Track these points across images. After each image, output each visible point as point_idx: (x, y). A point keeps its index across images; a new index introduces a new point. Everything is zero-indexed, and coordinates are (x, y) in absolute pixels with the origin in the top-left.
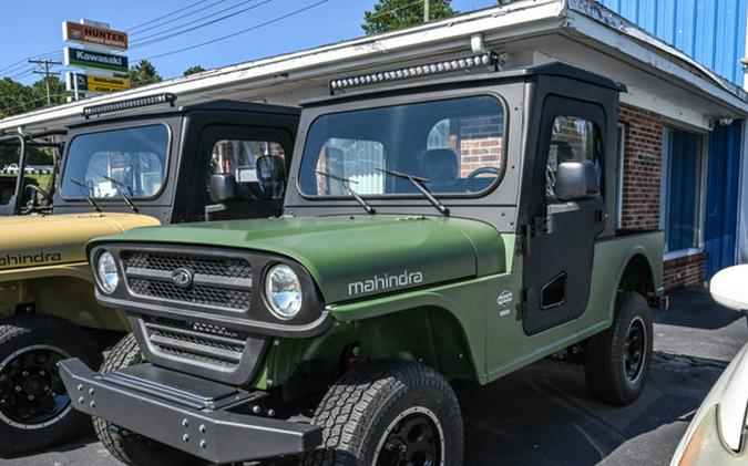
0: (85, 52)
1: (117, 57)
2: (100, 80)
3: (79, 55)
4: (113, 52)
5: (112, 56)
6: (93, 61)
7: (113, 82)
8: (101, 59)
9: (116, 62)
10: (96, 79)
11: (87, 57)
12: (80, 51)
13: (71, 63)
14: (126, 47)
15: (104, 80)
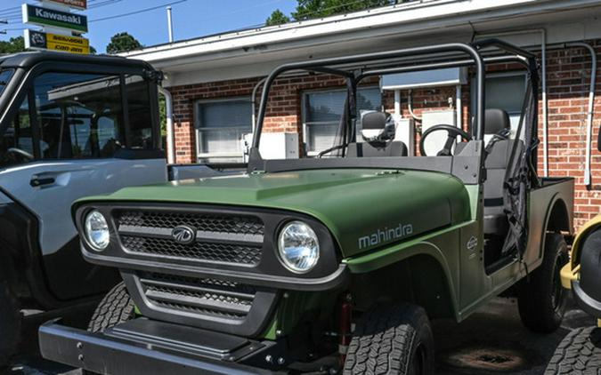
0: (44, 10)
1: (76, 16)
2: (59, 38)
3: (38, 12)
4: (72, 11)
5: (71, 15)
6: (53, 19)
7: (72, 40)
8: (60, 18)
9: (75, 20)
10: (55, 38)
11: (46, 15)
12: (39, 8)
13: (30, 20)
14: (85, 7)
15: (64, 39)
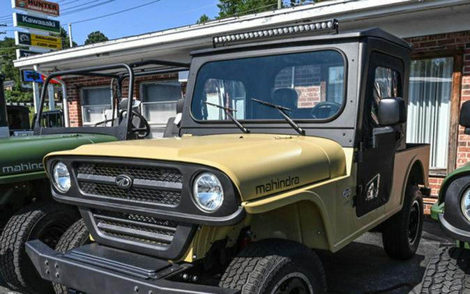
0: (29, 17)
1: (52, 21)
2: (40, 37)
3: (24, 19)
4: (49, 17)
5: (48, 21)
6: (35, 24)
7: (49, 39)
8: (40, 23)
9: (51, 25)
10: (37, 37)
11: (30, 20)
12: (25, 16)
13: (18, 24)
14: (58, 14)
15: (43, 38)
